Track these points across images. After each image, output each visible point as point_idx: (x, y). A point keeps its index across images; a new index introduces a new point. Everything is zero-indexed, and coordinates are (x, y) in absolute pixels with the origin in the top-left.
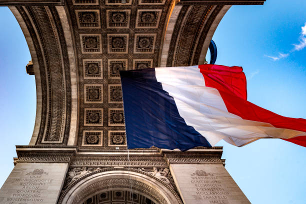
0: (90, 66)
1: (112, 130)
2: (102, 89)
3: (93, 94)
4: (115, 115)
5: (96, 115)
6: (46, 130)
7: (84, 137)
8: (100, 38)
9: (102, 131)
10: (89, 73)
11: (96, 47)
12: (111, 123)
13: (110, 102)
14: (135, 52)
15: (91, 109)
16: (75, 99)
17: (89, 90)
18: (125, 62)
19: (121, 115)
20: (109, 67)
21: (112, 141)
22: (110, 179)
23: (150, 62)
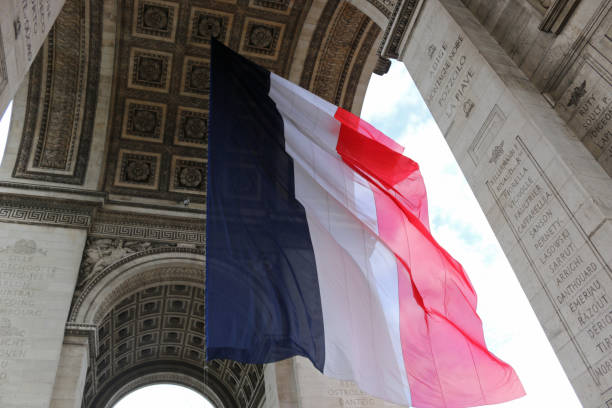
0: (150, 11)
1: (180, 154)
2: (170, 63)
3: (150, 70)
4: (191, 122)
5: (151, 116)
6: (36, 138)
7: (120, 163)
9: (158, 156)
10: (145, 25)
12: (180, 140)
13: (182, 93)
15: (140, 102)
16: (108, 77)
17: (140, 61)
18: (227, 19)
19: (203, 123)
20: (191, 22)
21: (179, 178)
23: (279, 29)
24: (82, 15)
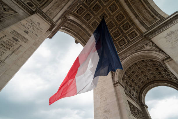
0: (93, 24)
1: (117, 41)
4: (115, 34)
8: (89, 12)
10: (95, 27)
11: (90, 16)
12: (115, 39)
14: (105, 5)
18: (104, 12)
20: (100, 19)
22: (127, 62)
23: (114, 3)
24: (86, 35)
